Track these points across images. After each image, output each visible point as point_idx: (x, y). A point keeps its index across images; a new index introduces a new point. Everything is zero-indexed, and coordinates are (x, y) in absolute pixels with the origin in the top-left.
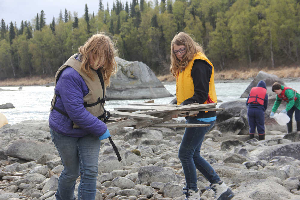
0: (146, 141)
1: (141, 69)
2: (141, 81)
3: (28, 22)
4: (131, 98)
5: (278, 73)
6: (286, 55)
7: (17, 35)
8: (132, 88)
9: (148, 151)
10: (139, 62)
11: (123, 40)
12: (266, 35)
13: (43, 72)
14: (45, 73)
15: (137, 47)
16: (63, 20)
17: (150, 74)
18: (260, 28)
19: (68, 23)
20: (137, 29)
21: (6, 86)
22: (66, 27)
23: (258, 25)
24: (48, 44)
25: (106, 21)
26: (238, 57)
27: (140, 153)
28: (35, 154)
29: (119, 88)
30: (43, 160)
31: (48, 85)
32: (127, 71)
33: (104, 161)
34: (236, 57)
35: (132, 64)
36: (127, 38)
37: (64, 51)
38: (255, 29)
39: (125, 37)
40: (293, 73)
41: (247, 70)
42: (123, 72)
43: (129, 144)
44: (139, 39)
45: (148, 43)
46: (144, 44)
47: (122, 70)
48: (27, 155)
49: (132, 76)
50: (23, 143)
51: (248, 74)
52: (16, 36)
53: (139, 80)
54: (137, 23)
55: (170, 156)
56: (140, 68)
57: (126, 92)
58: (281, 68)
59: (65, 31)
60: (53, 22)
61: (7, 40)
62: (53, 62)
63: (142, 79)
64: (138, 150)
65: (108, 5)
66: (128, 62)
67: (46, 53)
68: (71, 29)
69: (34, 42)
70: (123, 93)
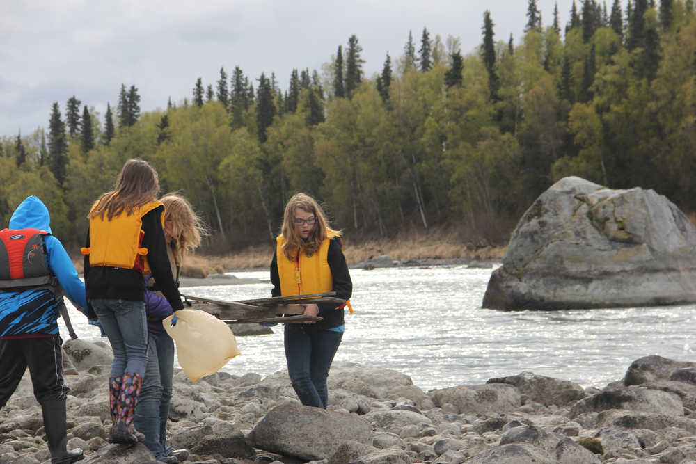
0: (625, 417)
1: (652, 213)
2: (652, 250)
3: (311, 74)
4: (619, 302)
7: (280, 115)
8: (622, 271)
9: (625, 444)
10: (645, 191)
11: (602, 120)
13: (356, 225)
14: (360, 227)
15: (648, 142)
16: (416, 62)
17: (681, 226)
19: (432, 73)
20: (649, 85)
21: (247, 268)
22: (423, 84)
24: (368, 140)
25: (551, 61)
27: (601, 447)
28: (321, 442)
29: (582, 272)
30: (340, 457)
31: (368, 264)
32: (607, 219)
33: (493, 457)
35: (622, 197)
36: (616, 112)
37: (419, 160)
39: (608, 110)
42: (594, 222)
43: (578, 426)
44: (653, 115)
45: (683, 128)
46: (671, 131)
47: (591, 215)
48: (303, 444)
49: (622, 235)
50: (292, 414)
52: (276, 117)
53: (645, 245)
54: (648, 65)
55: (684, 456)
56: (646, 208)
57: (603, 284)
59: (420, 98)
60: (387, 70)
61: (250, 130)
62: (384, 192)
63: (655, 245)
64: (600, 439)
65: (556, 13)
66: (608, 190)
67: (364, 167)
68: (438, 92)
69: (329, 134)
70: (592, 286)
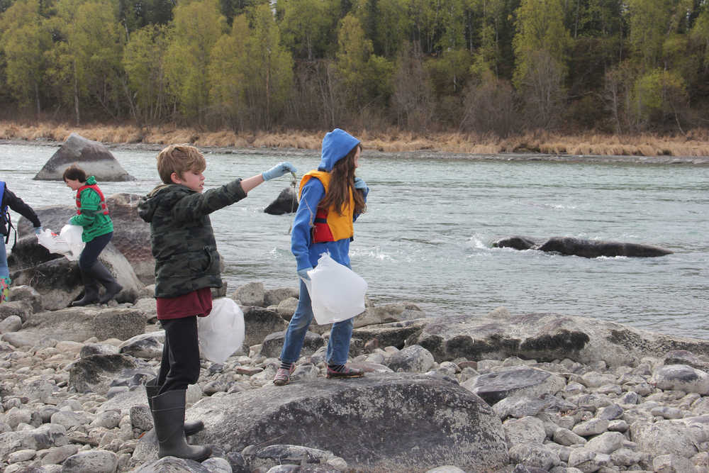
5: (87, 133)
6: (100, 104)
12: (67, 68)
18: (57, 55)
23: (53, 51)
26: (17, 100)
34: (13, 100)
38: (49, 56)
40: (112, 135)
41: (34, 125)
51: (35, 131)
58: (92, 126)
